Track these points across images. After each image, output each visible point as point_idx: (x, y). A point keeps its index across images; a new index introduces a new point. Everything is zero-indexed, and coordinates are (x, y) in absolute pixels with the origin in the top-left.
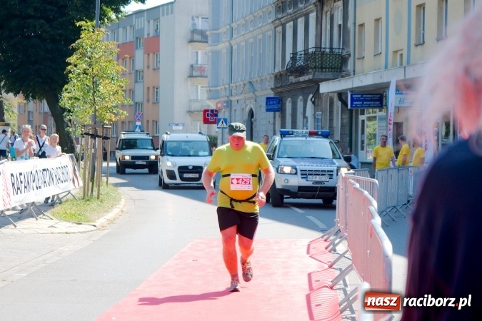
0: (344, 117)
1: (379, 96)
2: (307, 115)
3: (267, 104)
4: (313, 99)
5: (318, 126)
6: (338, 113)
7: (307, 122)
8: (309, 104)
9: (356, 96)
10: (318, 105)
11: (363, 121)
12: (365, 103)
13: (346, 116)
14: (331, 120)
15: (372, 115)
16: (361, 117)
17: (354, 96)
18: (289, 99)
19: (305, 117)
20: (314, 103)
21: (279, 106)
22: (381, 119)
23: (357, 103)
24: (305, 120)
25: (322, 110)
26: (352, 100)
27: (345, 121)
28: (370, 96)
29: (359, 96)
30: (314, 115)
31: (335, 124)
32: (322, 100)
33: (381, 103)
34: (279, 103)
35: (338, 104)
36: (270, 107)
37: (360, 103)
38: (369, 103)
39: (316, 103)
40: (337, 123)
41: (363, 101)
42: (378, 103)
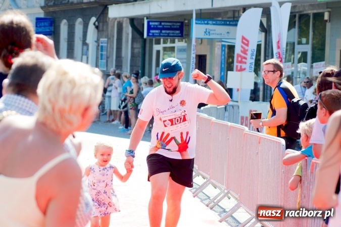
0: (135, 45)
1: (178, 24)
2: (88, 41)
3: (36, 26)
4: (97, 23)
5: (102, 55)
6: (127, 42)
7: (88, 49)
8: (91, 28)
9: (154, 23)
10: (103, 31)
11: (158, 52)
12: (163, 31)
13: (138, 46)
14: (119, 49)
15: (169, 45)
16: (156, 47)
17: (151, 23)
18: (65, 21)
19: (85, 43)
20: (97, 27)
21: (52, 29)
22: (181, 50)
23: (154, 31)
24: (85, 48)
25: (107, 37)
26: (149, 28)
27: (136, 51)
28: (169, 24)
29: (156, 24)
30: (97, 41)
31: (123, 54)
32: (107, 25)
33: (182, 32)
34: (51, 25)
35: (128, 30)
36: (40, 30)
37: (157, 31)
38: (168, 32)
39: (101, 28)
40: (127, 53)
41: (161, 29)
42: (178, 32)
